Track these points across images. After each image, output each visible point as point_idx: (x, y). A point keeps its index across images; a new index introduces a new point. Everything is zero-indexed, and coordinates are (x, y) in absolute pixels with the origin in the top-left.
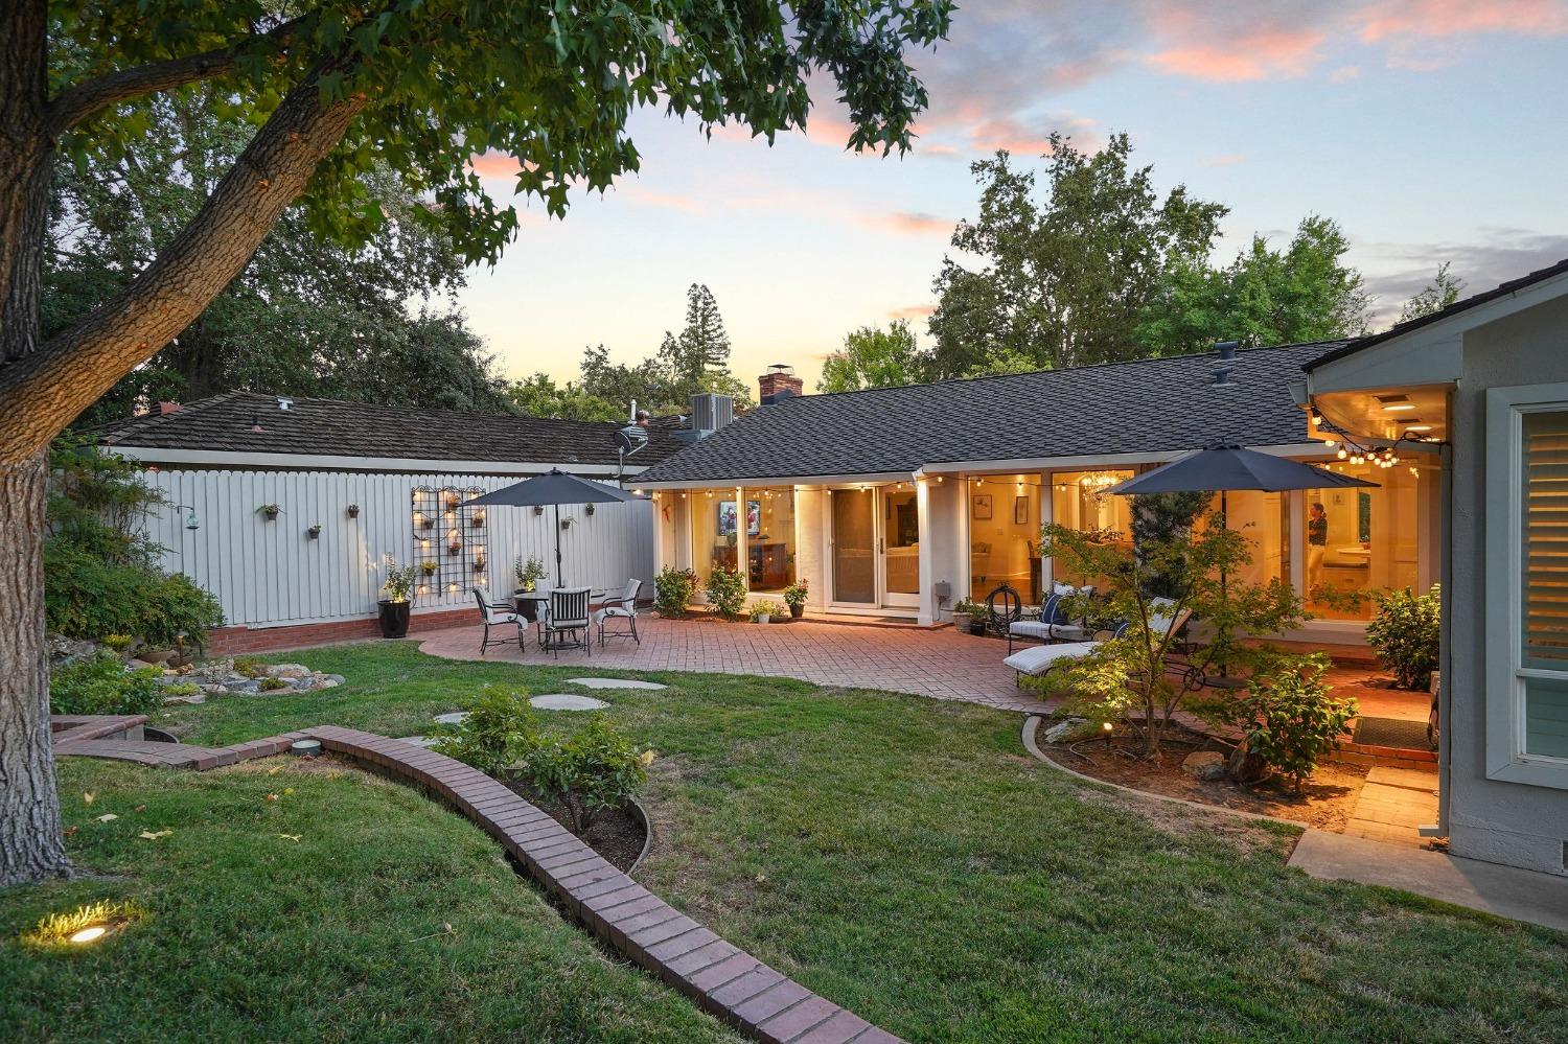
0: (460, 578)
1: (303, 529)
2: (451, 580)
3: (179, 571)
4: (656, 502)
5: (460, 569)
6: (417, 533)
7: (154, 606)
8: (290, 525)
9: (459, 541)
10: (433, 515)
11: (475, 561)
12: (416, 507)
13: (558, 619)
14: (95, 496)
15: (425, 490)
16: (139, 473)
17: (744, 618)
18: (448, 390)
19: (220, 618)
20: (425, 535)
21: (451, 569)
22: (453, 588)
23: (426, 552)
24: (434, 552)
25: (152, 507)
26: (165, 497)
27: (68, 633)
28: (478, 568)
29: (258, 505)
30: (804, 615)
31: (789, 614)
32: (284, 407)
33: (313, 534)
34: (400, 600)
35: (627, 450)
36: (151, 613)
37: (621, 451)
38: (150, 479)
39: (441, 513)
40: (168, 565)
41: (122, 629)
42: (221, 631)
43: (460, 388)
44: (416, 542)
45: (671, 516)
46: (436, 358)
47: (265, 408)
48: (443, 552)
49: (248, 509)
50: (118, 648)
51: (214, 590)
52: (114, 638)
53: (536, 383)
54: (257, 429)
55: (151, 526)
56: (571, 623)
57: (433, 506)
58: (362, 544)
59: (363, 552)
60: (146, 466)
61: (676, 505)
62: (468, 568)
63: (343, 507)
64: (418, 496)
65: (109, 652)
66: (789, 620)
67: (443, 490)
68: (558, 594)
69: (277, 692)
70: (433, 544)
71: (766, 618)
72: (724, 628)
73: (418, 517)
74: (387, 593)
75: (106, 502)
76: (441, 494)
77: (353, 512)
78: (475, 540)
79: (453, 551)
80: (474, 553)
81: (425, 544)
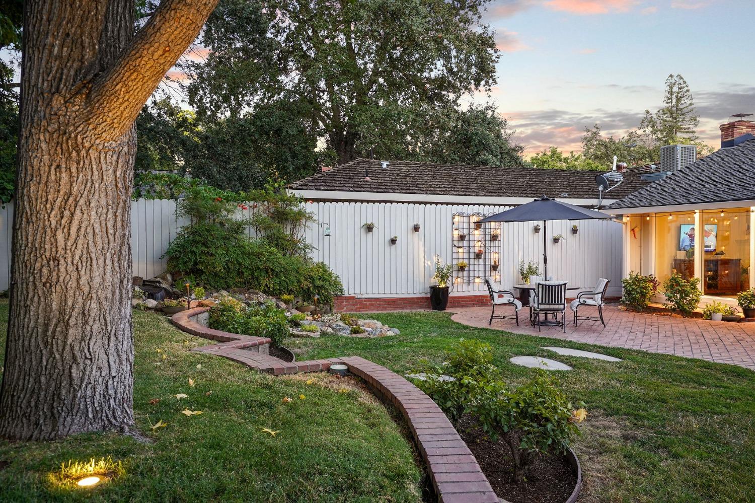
0: (482, 274)
1: (388, 238)
2: (477, 274)
3: (321, 261)
4: (626, 224)
5: (482, 268)
6: (455, 243)
7: (306, 279)
8: (381, 235)
9: (482, 249)
10: (466, 232)
11: (493, 263)
12: (455, 226)
13: (542, 303)
14: (281, 216)
15: (461, 215)
16: (303, 203)
17: (699, 315)
18: (484, 154)
19: (341, 290)
20: (460, 244)
21: (477, 268)
22: (477, 280)
23: (460, 256)
24: (466, 256)
25: (309, 223)
26: (315, 218)
27: (265, 292)
28: (495, 268)
29: (363, 223)
31: (742, 315)
32: (385, 166)
33: (393, 241)
34: (443, 285)
35: (605, 188)
36: (305, 284)
37: (601, 188)
38: (308, 207)
39: (471, 230)
40: (315, 257)
41: (290, 292)
42: (341, 298)
43: (491, 153)
44: (455, 249)
45: (638, 235)
46: (477, 134)
47: (374, 168)
48: (472, 256)
49: (358, 226)
50: (287, 302)
51: (339, 274)
52: (286, 297)
53: (549, 154)
54: (368, 179)
55: (308, 234)
56: (552, 307)
57: (466, 226)
58: (422, 249)
59: (422, 254)
60: (306, 200)
61: (642, 225)
62: (488, 267)
63: (411, 225)
64: (457, 219)
65: (283, 305)
66: (741, 320)
67: (473, 215)
68: (543, 285)
69: (359, 336)
70: (466, 250)
71: (719, 316)
72: (679, 322)
73: (456, 233)
74: (435, 281)
75: (286, 220)
76: (471, 218)
77: (416, 229)
78: (493, 249)
79: (478, 256)
80: (492, 257)
81: (460, 250)
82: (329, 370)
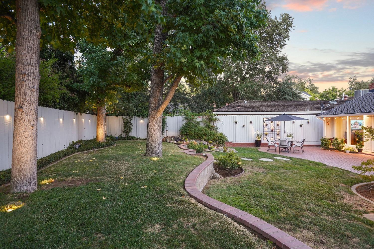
0: (274, 136)
1: (242, 125)
2: (272, 136)
3: (222, 132)
4: (324, 120)
5: (274, 134)
6: (264, 127)
7: (216, 137)
8: (240, 124)
9: (274, 129)
10: (268, 123)
14: (210, 120)
15: (266, 118)
16: (217, 116)
17: (343, 151)
18: (285, 96)
19: (228, 140)
20: (266, 127)
21: (272, 134)
22: (272, 138)
23: (266, 131)
24: (268, 131)
25: (218, 121)
26: (220, 120)
27: (204, 140)
28: (278, 134)
29: (234, 121)
30: (363, 152)
31: (357, 151)
32: (246, 103)
33: (244, 126)
34: (259, 140)
35: (323, 107)
36: (216, 138)
38: (218, 117)
39: (270, 123)
40: (220, 131)
41: (212, 140)
42: (228, 142)
43: (288, 95)
44: (264, 129)
45: (330, 124)
46: (282, 89)
47: (242, 103)
48: (270, 131)
49: (233, 122)
50: (210, 143)
51: (227, 136)
52: (210, 142)
54: (239, 107)
55: (218, 125)
56: (283, 146)
58: (253, 129)
59: (253, 130)
60: (218, 115)
61: (331, 121)
62: (276, 134)
63: (249, 122)
65: (209, 144)
66: (356, 153)
70: (268, 129)
71: (348, 151)
72: (337, 153)
73: (265, 124)
74: (257, 139)
75: (211, 121)
77: (251, 122)
78: (277, 129)
79: (272, 131)
80: (277, 131)
81: (266, 129)
82: (202, 155)
